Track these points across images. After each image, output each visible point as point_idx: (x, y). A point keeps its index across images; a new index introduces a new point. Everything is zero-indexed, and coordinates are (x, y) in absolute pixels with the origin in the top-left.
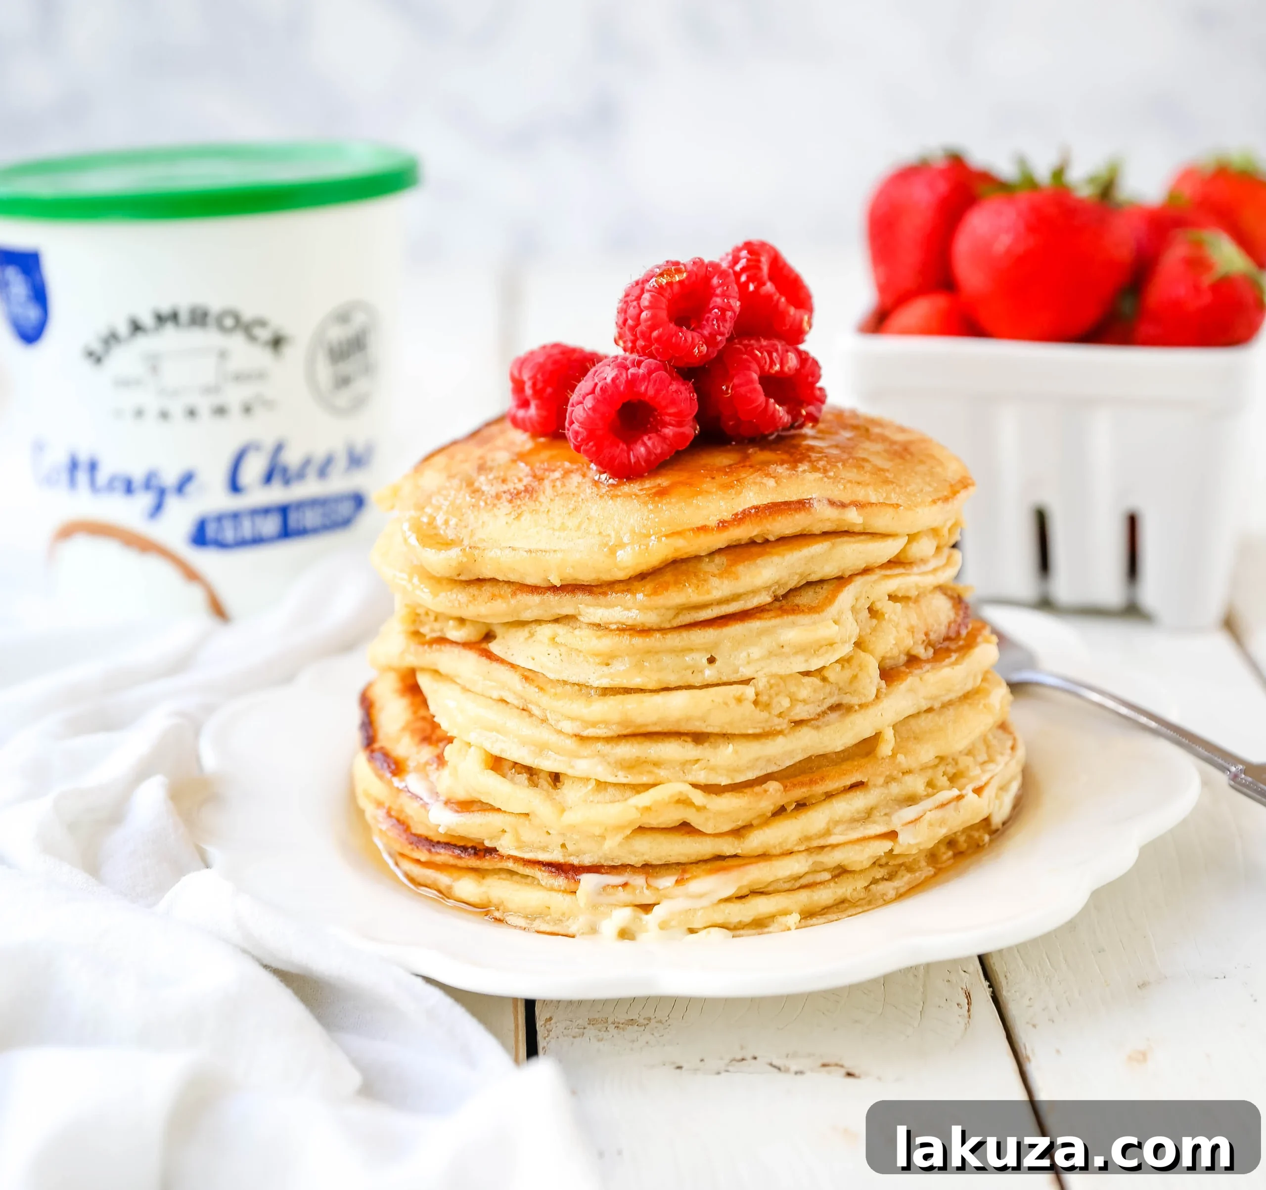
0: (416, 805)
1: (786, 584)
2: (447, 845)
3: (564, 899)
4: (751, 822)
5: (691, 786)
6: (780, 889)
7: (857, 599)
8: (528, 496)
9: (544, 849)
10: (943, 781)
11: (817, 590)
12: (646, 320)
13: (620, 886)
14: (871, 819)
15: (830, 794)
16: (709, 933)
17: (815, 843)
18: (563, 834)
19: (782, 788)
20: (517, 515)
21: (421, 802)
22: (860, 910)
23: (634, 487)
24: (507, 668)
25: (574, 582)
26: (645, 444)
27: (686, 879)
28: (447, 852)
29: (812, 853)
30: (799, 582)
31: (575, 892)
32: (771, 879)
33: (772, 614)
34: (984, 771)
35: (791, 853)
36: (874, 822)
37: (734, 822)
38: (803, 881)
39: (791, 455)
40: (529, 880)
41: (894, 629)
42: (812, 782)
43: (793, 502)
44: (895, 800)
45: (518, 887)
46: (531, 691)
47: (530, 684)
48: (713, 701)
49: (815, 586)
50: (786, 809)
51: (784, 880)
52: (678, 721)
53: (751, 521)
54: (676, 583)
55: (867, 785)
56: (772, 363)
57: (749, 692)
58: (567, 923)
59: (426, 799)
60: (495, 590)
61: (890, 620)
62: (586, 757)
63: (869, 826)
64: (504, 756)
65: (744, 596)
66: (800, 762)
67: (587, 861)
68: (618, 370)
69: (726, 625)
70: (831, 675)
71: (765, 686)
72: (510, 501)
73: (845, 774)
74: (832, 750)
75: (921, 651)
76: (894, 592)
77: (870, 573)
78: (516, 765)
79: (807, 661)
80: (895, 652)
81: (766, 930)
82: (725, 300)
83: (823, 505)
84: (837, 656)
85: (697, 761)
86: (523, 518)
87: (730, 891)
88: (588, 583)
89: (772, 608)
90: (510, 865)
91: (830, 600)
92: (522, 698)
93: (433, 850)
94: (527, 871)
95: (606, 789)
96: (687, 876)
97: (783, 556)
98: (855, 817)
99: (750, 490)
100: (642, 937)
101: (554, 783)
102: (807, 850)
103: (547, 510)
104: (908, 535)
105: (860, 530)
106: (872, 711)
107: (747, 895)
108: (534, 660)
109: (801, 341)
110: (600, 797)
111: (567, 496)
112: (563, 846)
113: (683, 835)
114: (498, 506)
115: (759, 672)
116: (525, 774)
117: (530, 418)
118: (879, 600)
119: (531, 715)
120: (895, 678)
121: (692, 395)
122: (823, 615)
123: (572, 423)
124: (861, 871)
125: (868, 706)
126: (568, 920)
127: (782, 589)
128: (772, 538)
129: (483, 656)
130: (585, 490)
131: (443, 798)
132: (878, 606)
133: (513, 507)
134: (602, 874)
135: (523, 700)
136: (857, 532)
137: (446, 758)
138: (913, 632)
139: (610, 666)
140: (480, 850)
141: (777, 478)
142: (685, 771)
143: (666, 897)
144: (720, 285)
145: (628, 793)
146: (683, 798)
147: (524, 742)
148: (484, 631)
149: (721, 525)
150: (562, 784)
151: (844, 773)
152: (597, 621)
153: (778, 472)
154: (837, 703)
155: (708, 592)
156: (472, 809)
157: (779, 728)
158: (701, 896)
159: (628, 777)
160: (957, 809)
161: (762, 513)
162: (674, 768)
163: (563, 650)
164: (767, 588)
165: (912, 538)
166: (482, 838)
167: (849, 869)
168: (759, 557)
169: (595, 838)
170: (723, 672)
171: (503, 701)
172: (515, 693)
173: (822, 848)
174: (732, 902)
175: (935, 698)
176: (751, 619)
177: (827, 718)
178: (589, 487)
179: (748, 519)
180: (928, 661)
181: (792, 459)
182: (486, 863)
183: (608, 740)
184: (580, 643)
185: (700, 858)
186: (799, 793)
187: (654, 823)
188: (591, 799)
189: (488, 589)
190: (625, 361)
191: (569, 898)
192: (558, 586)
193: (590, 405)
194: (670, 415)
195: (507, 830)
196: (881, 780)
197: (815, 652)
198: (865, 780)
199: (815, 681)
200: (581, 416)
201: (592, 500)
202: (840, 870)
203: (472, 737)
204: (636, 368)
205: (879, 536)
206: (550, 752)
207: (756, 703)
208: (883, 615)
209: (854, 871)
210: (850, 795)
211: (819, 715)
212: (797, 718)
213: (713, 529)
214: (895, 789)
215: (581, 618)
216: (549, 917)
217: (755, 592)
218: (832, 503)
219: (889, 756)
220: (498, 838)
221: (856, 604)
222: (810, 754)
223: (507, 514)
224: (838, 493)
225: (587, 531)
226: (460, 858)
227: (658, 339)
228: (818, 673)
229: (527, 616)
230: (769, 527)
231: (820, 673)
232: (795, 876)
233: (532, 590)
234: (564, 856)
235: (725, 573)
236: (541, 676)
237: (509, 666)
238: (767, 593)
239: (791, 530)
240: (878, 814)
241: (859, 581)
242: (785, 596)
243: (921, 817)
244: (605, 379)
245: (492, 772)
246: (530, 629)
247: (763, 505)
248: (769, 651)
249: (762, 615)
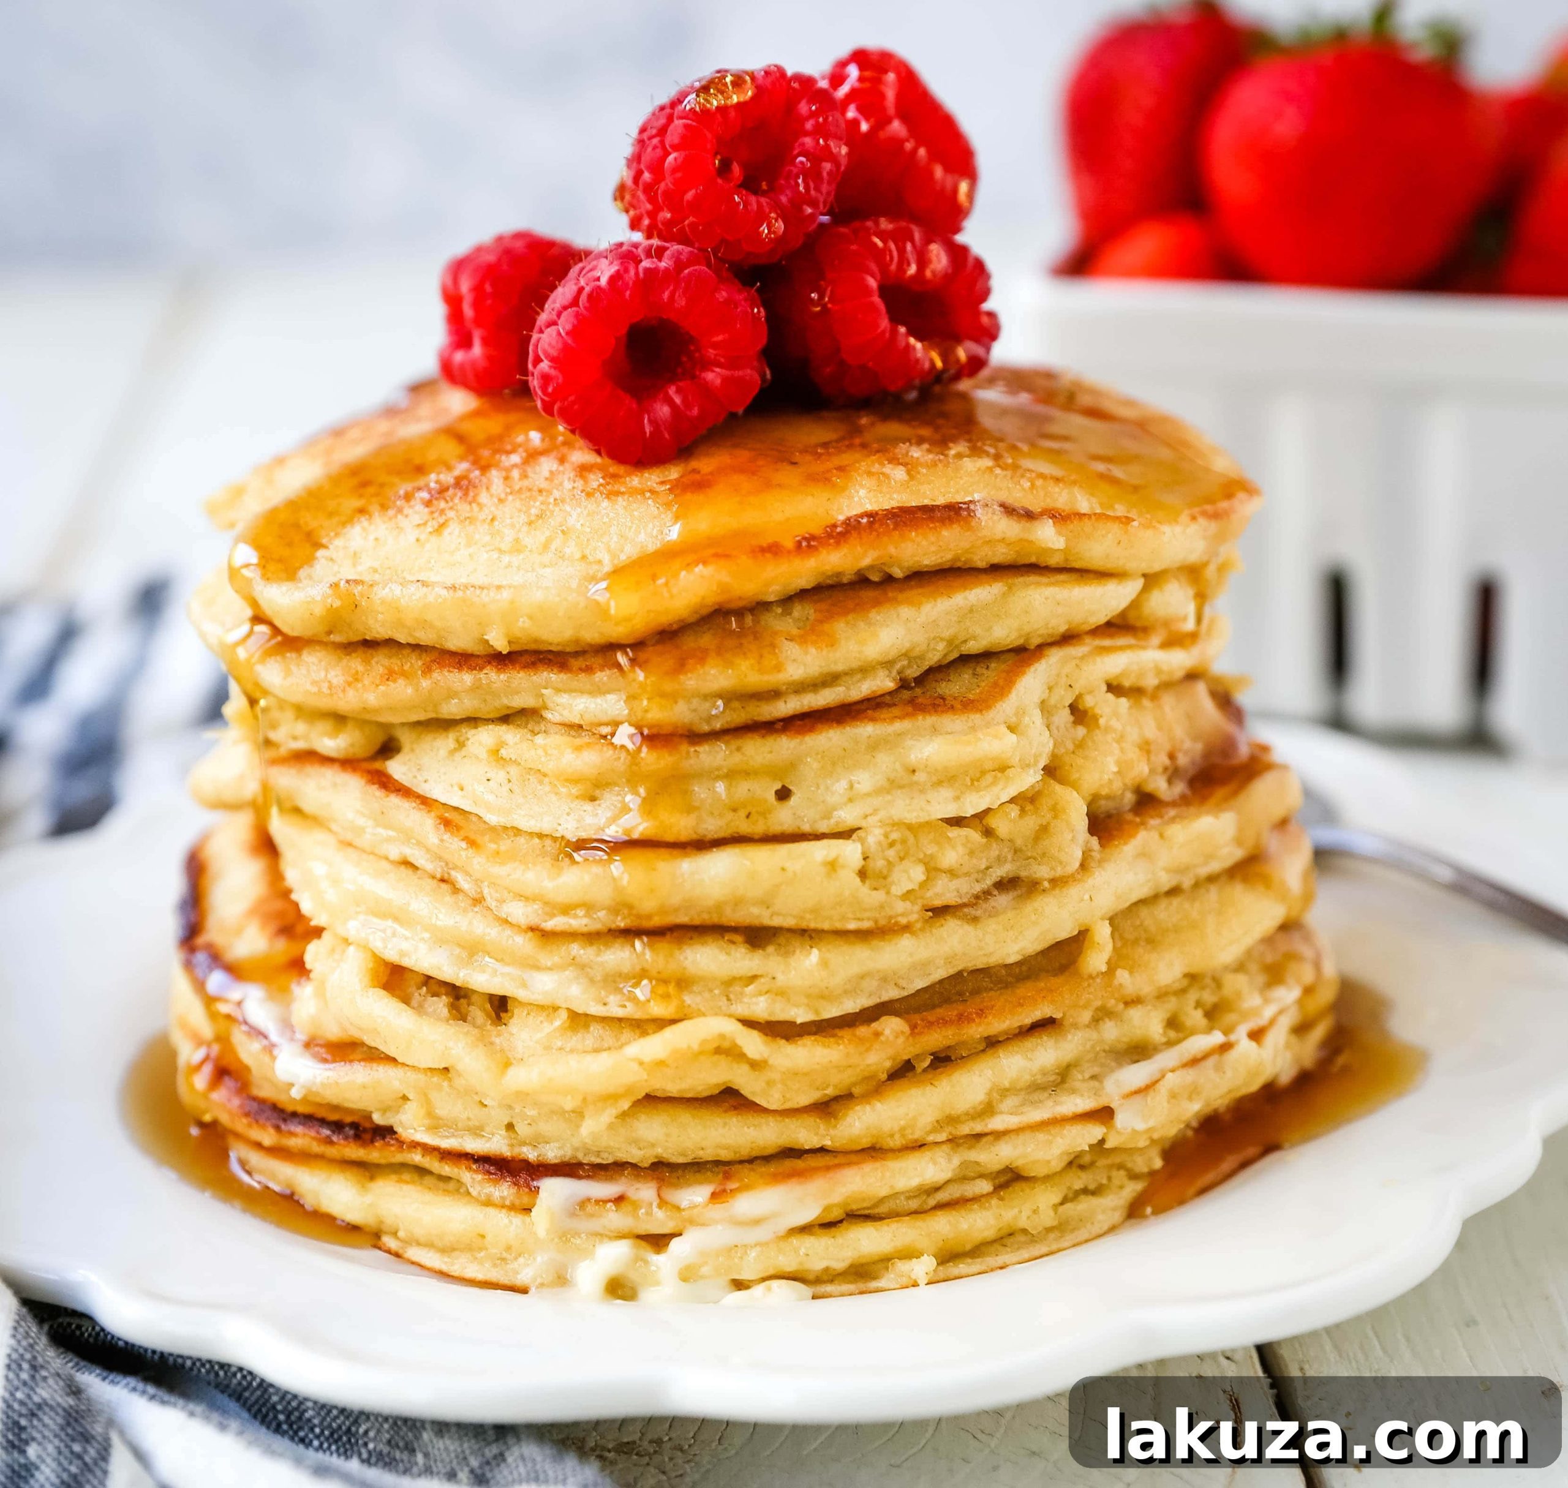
0: (256, 1046)
1: (921, 657)
2: (309, 1119)
3: (511, 1222)
4: (850, 1090)
5: (739, 1026)
6: (900, 1210)
7: (1050, 688)
8: (459, 494)
9: (476, 1131)
10: (1196, 1017)
11: (979, 670)
12: (674, 170)
13: (610, 1201)
14: (1066, 1086)
15: (994, 1040)
16: (769, 1289)
17: (965, 1129)
18: (510, 1107)
19: (906, 1029)
20: (436, 527)
21: (265, 1042)
22: (1044, 1249)
23: (652, 478)
24: (414, 805)
25: (533, 647)
26: (670, 402)
27: (731, 1191)
28: (306, 1131)
29: (958, 1145)
30: (945, 655)
31: (530, 1210)
32: (884, 1192)
33: (896, 711)
34: (1267, 1001)
35: (921, 1146)
36: (1073, 1091)
37: (818, 1089)
38: (942, 1196)
39: (937, 428)
40: (451, 1186)
41: (1115, 745)
42: (962, 1019)
43: (938, 506)
44: (1110, 1052)
45: (429, 1196)
46: (455, 845)
47: (452, 834)
48: (783, 869)
49: (974, 664)
50: (914, 1067)
51: (907, 1195)
52: (719, 907)
53: (861, 538)
54: (720, 651)
55: (1061, 1024)
56: (903, 262)
57: (850, 852)
58: (515, 1265)
59: (274, 1037)
60: (395, 663)
61: (1108, 729)
62: (550, 969)
63: (1064, 1098)
64: (406, 962)
65: (847, 678)
66: (941, 982)
67: (552, 1154)
68: (622, 263)
69: (811, 729)
70: (1001, 825)
71: (880, 843)
72: (428, 504)
73: (1021, 1005)
74: (1001, 962)
75: (1160, 786)
76: (1117, 677)
77: (1075, 641)
78: (431, 980)
79: (957, 798)
80: (1117, 786)
81: (874, 1284)
82: (821, 141)
83: (994, 513)
84: (1012, 791)
85: (754, 978)
86: (446, 532)
87: (809, 1213)
88: (559, 648)
89: (896, 700)
90: (417, 1158)
91: (1002, 689)
92: (440, 858)
93: (283, 1126)
94: (446, 1169)
95: (586, 1026)
96: (732, 1185)
97: (919, 605)
98: (1039, 1081)
99: (862, 486)
100: (649, 1296)
101: (496, 1014)
102: (949, 1141)
103: (490, 517)
104: (1144, 575)
105: (1058, 563)
106: (1074, 892)
107: (841, 1221)
108: (462, 789)
109: (957, 229)
110: (573, 1041)
111: (528, 494)
112: (510, 1127)
113: (726, 1111)
114: (406, 511)
115: (869, 817)
116: (444, 997)
117: (473, 363)
118: (1090, 692)
119: (456, 890)
120: (1115, 833)
121: (756, 310)
122: (991, 714)
123: (537, 360)
124: (1047, 1178)
125: (1066, 882)
126: (516, 1259)
127: (915, 666)
128: (898, 573)
129: (374, 784)
130: (561, 484)
131: (301, 1036)
132: (1089, 702)
133: (432, 513)
134: (579, 1177)
135: (443, 864)
136: (1054, 566)
137: (308, 966)
138: (1148, 752)
139: (597, 802)
140: (365, 1130)
141: (910, 466)
142: (732, 996)
143: (692, 1222)
144: (813, 115)
145: (627, 1034)
146: (726, 1045)
147: (440, 938)
148: (380, 738)
149: (804, 544)
150: (510, 1014)
151: (1020, 1003)
152: (577, 720)
153: (912, 457)
154: (1011, 876)
155: (778, 668)
156: (351, 1057)
157: (903, 921)
158: (757, 1222)
159: (625, 1006)
160: (1219, 1068)
161: (881, 525)
162: (711, 991)
163: (514, 771)
164: (888, 664)
165: (1152, 580)
166: (369, 1109)
167: (1026, 1175)
168: (874, 607)
169: (567, 1115)
170: (804, 816)
171: (407, 863)
172: (428, 850)
173: (978, 1136)
174: (812, 1234)
175: (1182, 870)
176: (858, 720)
177: (993, 902)
178: (569, 479)
179: (854, 534)
180: (1173, 804)
181: (938, 437)
182: (374, 1154)
183: (592, 937)
184: (543, 759)
185: (754, 1154)
186: (937, 1039)
187: (673, 1088)
188: (559, 1044)
189: (381, 661)
190: (634, 250)
191: (517, 1220)
192: (504, 652)
193: (569, 327)
194: (715, 346)
195: (411, 1096)
196: (1086, 1016)
197: (972, 784)
198: (1057, 1015)
199: (973, 835)
200: (553, 347)
201: (571, 500)
202: (1009, 1176)
203: (353, 928)
204: (655, 260)
205: (1091, 576)
206: (487, 959)
207: (862, 874)
208: (1095, 718)
209: (1034, 1177)
210: (1030, 1042)
211: (977, 897)
212: (938, 903)
213: (789, 552)
214: (1111, 1032)
215: (548, 715)
216: (482, 1254)
217: (865, 670)
218: (1009, 510)
219: (1102, 973)
220: (397, 1110)
221: (1050, 696)
222: (960, 968)
223: (419, 525)
224: (1020, 494)
225: (561, 555)
226: (329, 1141)
227: (695, 206)
228: (977, 821)
229: (452, 709)
230: (892, 550)
231: (981, 822)
232: (927, 1187)
233: (459, 663)
234: (512, 1146)
235: (809, 634)
236: (474, 819)
237: (418, 802)
238: (887, 672)
239: (933, 559)
240: (1080, 1077)
241: (1055, 657)
242: (920, 680)
243: (1157, 1081)
244: (598, 279)
245: (383, 993)
246: (458, 734)
247: (883, 510)
248: (888, 780)
249: (877, 714)
